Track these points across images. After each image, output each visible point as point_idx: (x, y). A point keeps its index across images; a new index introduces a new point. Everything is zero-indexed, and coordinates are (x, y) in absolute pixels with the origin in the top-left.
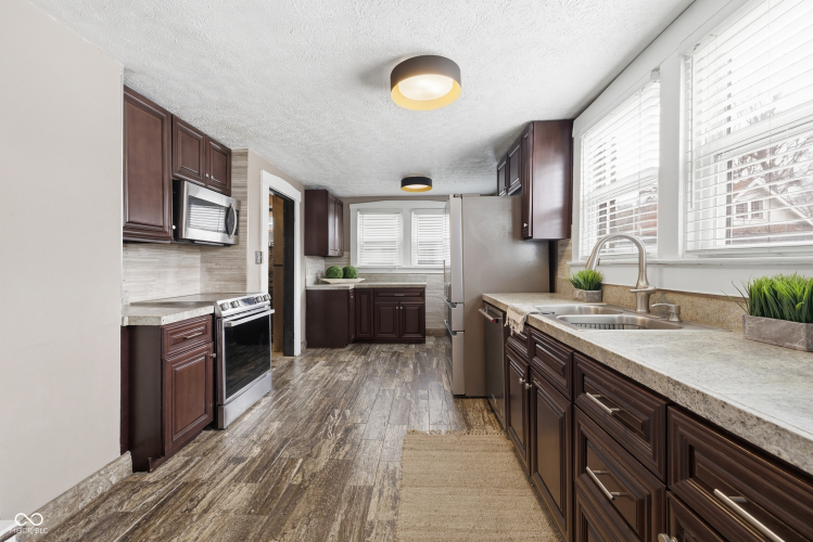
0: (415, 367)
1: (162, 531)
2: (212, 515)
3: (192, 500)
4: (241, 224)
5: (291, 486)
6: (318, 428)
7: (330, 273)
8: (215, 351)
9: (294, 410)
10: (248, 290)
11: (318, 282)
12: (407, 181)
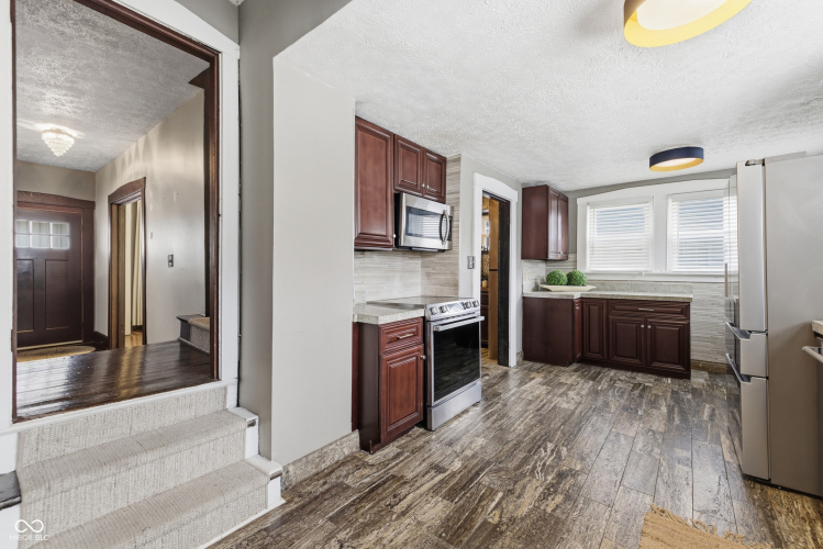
0: (671, 411)
1: (368, 517)
2: (408, 521)
3: (395, 496)
4: (454, 229)
5: (485, 523)
6: (525, 461)
7: (552, 279)
8: (425, 353)
9: (501, 429)
10: (460, 295)
11: (537, 289)
12: (656, 159)
